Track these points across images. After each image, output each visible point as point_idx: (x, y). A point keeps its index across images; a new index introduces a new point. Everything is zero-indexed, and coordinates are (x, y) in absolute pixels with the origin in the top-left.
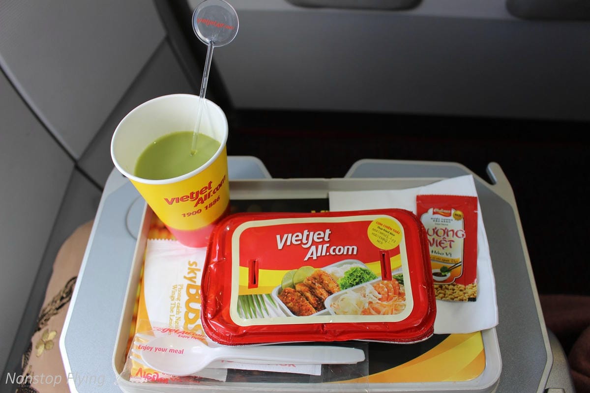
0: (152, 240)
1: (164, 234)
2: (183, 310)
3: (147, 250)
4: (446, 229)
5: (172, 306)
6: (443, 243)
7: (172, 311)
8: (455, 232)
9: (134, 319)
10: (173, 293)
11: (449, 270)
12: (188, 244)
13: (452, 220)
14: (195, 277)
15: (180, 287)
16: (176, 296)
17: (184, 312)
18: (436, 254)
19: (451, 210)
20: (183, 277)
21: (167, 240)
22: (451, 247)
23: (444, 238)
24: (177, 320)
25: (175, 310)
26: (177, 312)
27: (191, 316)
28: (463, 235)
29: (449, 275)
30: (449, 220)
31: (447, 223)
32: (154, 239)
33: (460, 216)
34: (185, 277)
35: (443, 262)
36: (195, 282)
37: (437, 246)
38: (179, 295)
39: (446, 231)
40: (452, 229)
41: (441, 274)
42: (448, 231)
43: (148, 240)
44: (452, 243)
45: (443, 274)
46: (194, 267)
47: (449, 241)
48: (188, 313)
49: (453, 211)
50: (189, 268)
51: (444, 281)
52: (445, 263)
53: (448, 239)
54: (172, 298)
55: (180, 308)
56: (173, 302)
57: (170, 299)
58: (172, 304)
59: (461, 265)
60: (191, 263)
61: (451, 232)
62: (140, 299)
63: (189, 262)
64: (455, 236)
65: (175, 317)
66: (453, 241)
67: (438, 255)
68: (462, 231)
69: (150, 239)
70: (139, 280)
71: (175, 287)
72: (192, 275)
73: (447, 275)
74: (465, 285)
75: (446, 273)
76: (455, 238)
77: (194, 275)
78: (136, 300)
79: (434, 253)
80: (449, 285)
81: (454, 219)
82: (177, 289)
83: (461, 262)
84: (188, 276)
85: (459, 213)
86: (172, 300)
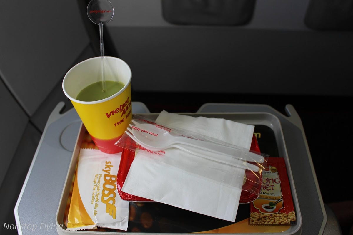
0: (83, 149)
1: (92, 146)
2: (101, 188)
3: (80, 155)
4: (267, 178)
5: (95, 186)
6: (267, 187)
7: (94, 189)
8: (274, 180)
9: (70, 195)
10: (96, 179)
11: (274, 204)
12: (106, 152)
13: (270, 173)
14: (110, 170)
15: (100, 176)
16: (97, 181)
17: (102, 190)
18: (264, 194)
19: (269, 166)
20: (102, 170)
21: (93, 149)
22: (273, 189)
23: (268, 184)
24: (98, 194)
25: (96, 189)
26: (97, 190)
27: (106, 192)
28: (279, 182)
29: (275, 207)
30: (269, 173)
31: (267, 175)
32: (85, 148)
33: (275, 170)
34: (103, 170)
35: (270, 199)
36: (109, 173)
37: (264, 189)
38: (99, 180)
39: (268, 180)
40: (271, 178)
41: (270, 207)
42: (269, 180)
43: (81, 149)
44: (273, 187)
45: (271, 207)
46: (109, 164)
47: (271, 186)
48: (105, 190)
49: (270, 167)
50: (106, 165)
51: (273, 212)
52: (271, 200)
53: (270, 185)
54: (95, 182)
55: (99, 188)
56: (95, 184)
57: (94, 183)
58: (94, 185)
59: (282, 200)
60: (107, 162)
61: (272, 180)
62: (75, 183)
63: (106, 162)
64: (274, 183)
65: (96, 193)
66: (274, 186)
67: (265, 195)
68: (278, 179)
69: (82, 148)
70: (74, 172)
71: (96, 176)
72: (108, 169)
73: (274, 207)
74: (287, 213)
75: (273, 206)
76: (274, 184)
77: (109, 169)
78: (72, 183)
79: (263, 193)
80: (276, 214)
81: (271, 172)
82: (98, 177)
83: (281, 198)
84: (105, 169)
85: (274, 168)
86: (95, 183)
